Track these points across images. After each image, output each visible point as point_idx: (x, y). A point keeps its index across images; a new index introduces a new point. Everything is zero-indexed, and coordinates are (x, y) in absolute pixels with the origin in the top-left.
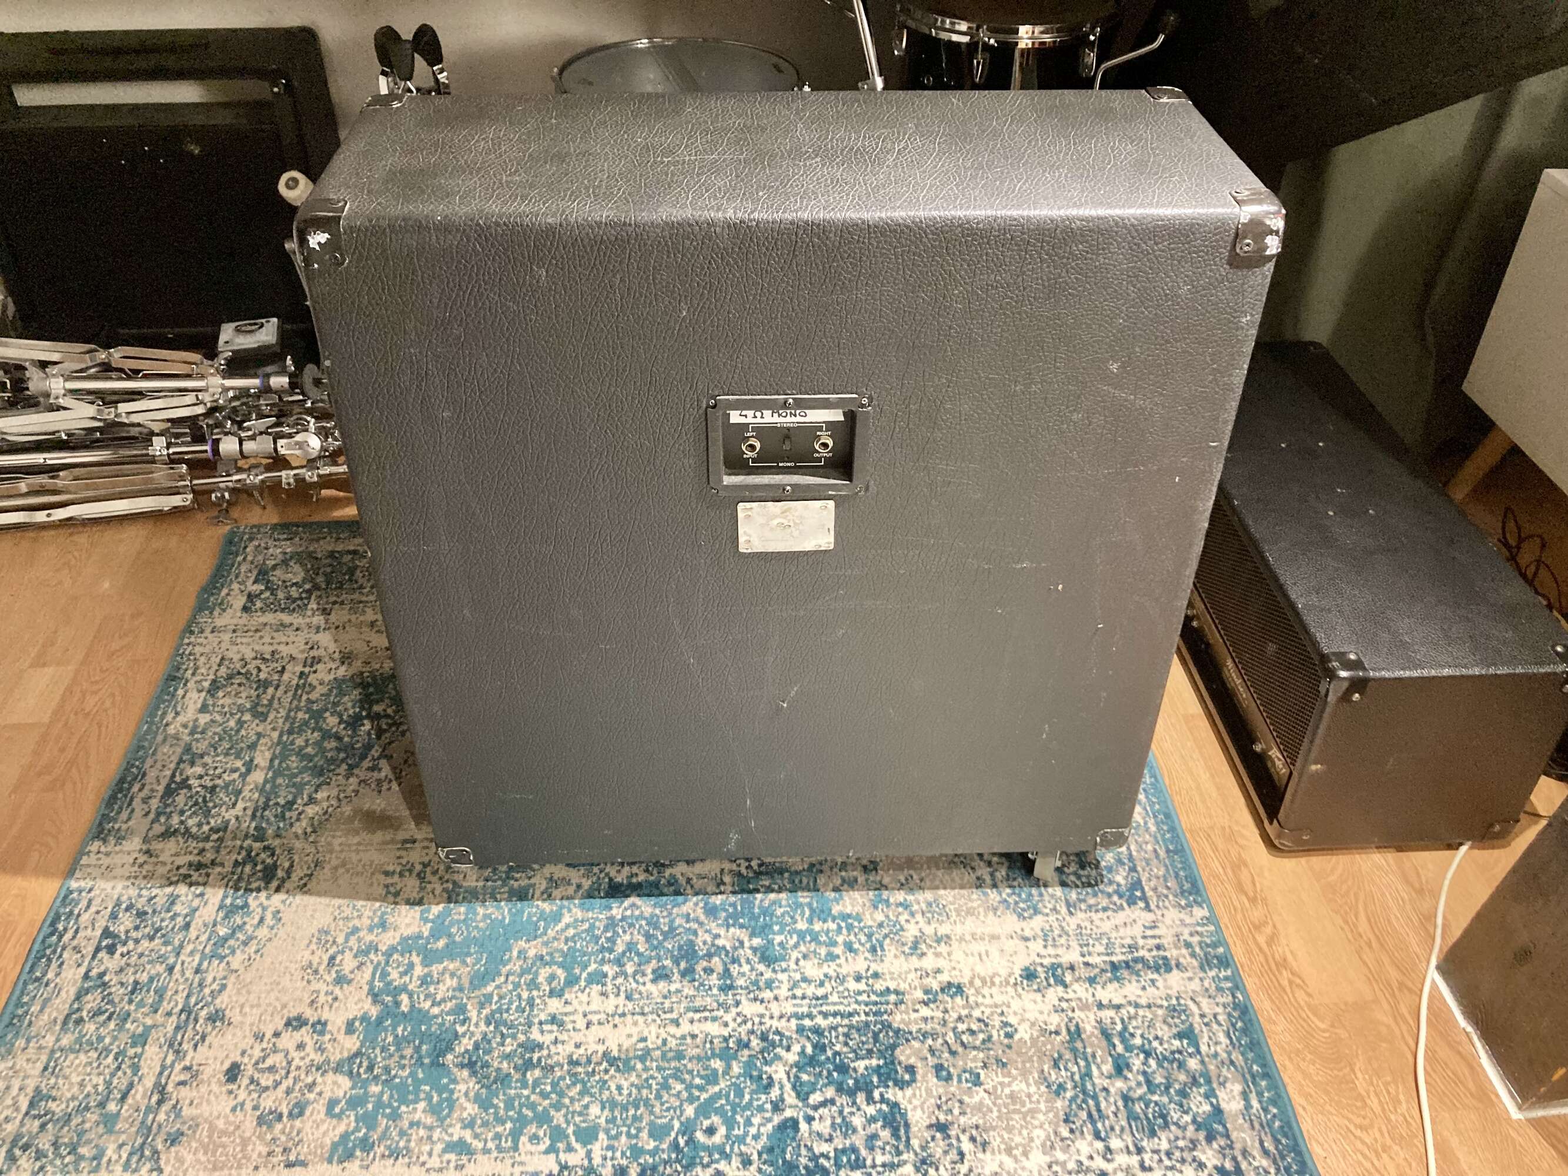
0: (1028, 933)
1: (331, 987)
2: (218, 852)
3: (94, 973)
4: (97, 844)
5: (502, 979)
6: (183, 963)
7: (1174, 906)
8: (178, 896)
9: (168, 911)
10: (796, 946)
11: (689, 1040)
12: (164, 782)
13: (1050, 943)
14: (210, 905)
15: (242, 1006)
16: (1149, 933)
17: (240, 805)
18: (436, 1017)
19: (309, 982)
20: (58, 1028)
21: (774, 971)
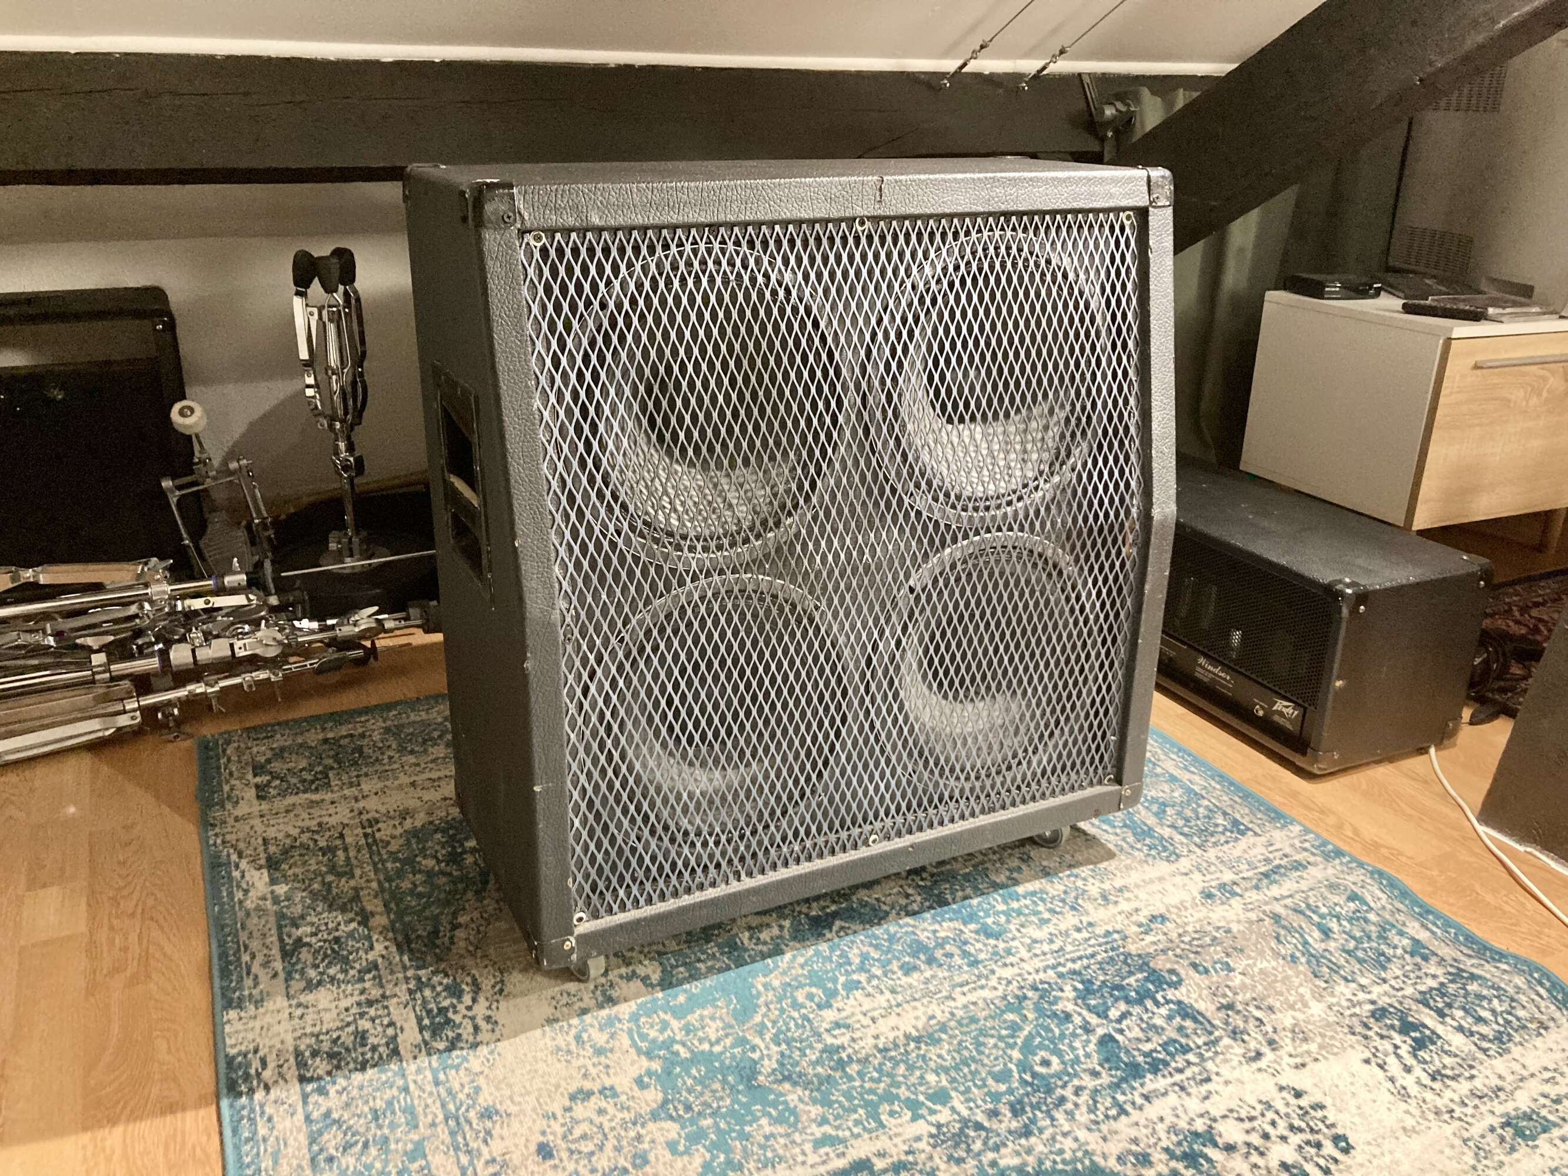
1: (595, 1060)
2: (382, 986)
5: (764, 1009)
7: (1274, 829)
9: (363, 1045)
11: (972, 1007)
12: (275, 947)
14: (407, 1029)
15: (511, 1098)
16: (1271, 849)
19: (567, 1061)
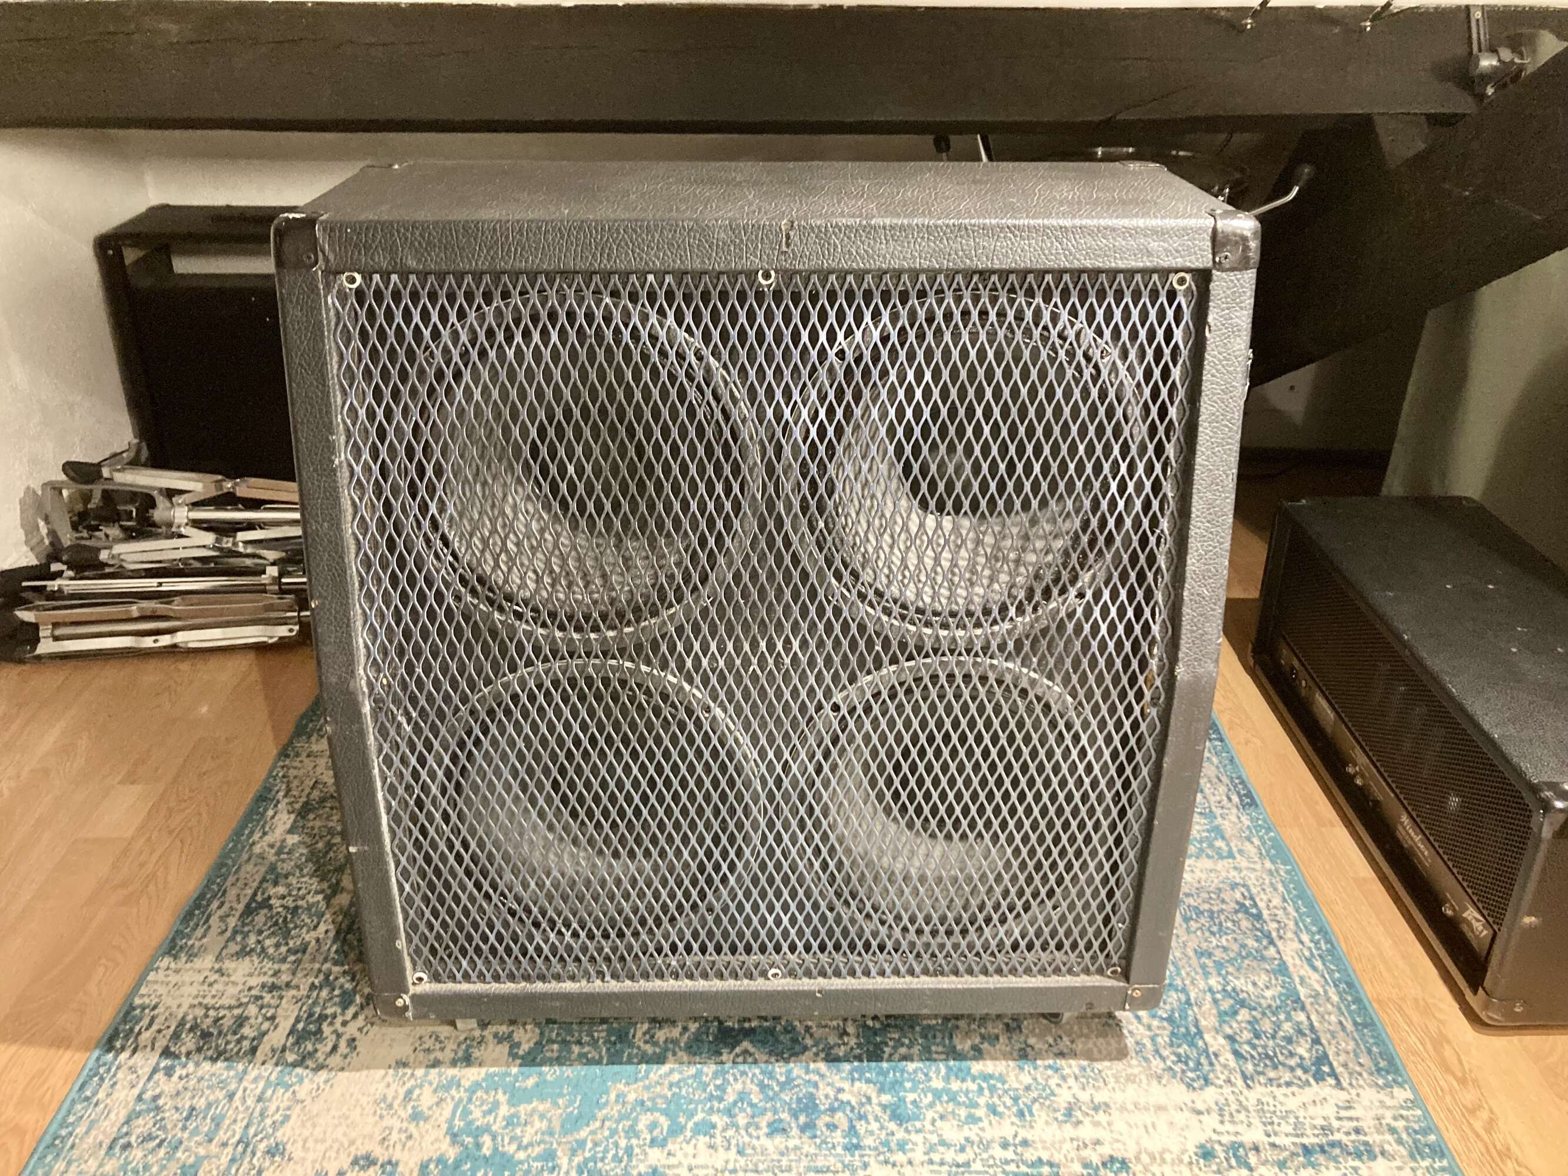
0: (1200, 1106)
1: (405, 1125)
2: (294, 974)
3: (147, 1096)
4: (166, 961)
5: (598, 1124)
6: (245, 1090)
7: (1370, 1086)
8: (247, 1018)
9: (235, 1033)
10: (931, 1105)
12: (244, 901)
13: (1227, 1118)
14: (280, 1029)
15: (305, 1141)
16: (1343, 1113)
17: (322, 928)
18: (521, 1162)
19: (381, 1117)
20: (103, 1152)
21: (907, 1131)
